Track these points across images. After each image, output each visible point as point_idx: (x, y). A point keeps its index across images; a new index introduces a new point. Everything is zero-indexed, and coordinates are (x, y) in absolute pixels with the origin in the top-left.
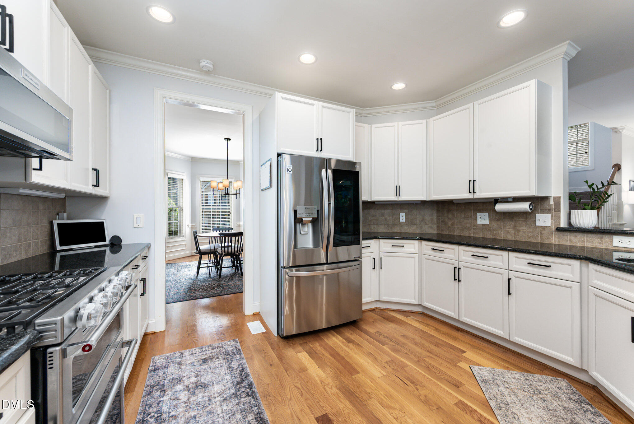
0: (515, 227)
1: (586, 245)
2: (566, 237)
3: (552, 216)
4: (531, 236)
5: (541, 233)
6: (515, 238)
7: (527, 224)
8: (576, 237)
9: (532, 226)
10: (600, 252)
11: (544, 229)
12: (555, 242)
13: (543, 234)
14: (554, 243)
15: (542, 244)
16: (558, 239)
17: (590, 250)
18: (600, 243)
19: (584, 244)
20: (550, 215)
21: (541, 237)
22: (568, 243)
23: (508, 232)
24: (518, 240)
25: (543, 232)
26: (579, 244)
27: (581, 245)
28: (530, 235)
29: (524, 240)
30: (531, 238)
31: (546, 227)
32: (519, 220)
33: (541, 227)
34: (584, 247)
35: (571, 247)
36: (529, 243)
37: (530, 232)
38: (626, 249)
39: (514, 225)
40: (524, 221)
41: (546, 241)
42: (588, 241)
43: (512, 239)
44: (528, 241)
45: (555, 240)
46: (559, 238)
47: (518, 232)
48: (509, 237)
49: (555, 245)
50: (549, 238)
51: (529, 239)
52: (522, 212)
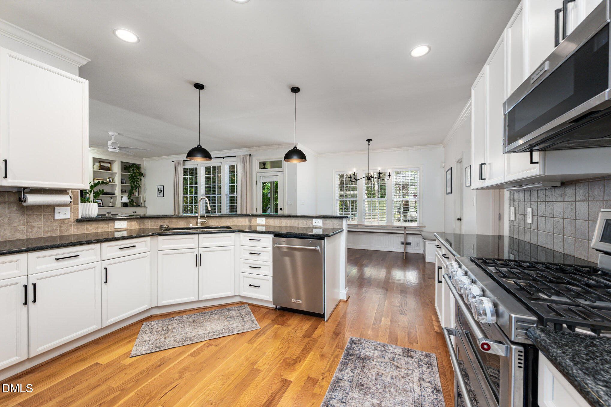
0: (27, 223)
1: (98, 231)
2: (83, 227)
3: (71, 209)
4: (48, 231)
5: (60, 226)
6: (27, 236)
7: (44, 217)
8: (92, 225)
9: (50, 219)
10: (107, 234)
11: (64, 222)
12: (74, 232)
13: (62, 227)
14: (73, 234)
15: (61, 237)
16: (77, 230)
17: (101, 234)
18: (107, 228)
19: (97, 231)
20: (69, 208)
21: (60, 230)
22: (85, 232)
23: (16, 231)
24: (32, 237)
25: (62, 225)
26: (93, 231)
27: (95, 232)
28: (48, 229)
29: (40, 236)
30: (49, 232)
31: (66, 219)
32: (34, 215)
33: (60, 220)
34: (97, 233)
35: (88, 235)
36: (46, 239)
37: (48, 227)
38: (120, 229)
39: (26, 220)
40: (41, 215)
41: (66, 233)
42: (100, 228)
43: (23, 238)
44: (45, 236)
45: (75, 231)
46: (78, 228)
47: (31, 229)
48: (18, 236)
49: (74, 235)
50: (68, 230)
51: (46, 234)
52: (38, 206)
